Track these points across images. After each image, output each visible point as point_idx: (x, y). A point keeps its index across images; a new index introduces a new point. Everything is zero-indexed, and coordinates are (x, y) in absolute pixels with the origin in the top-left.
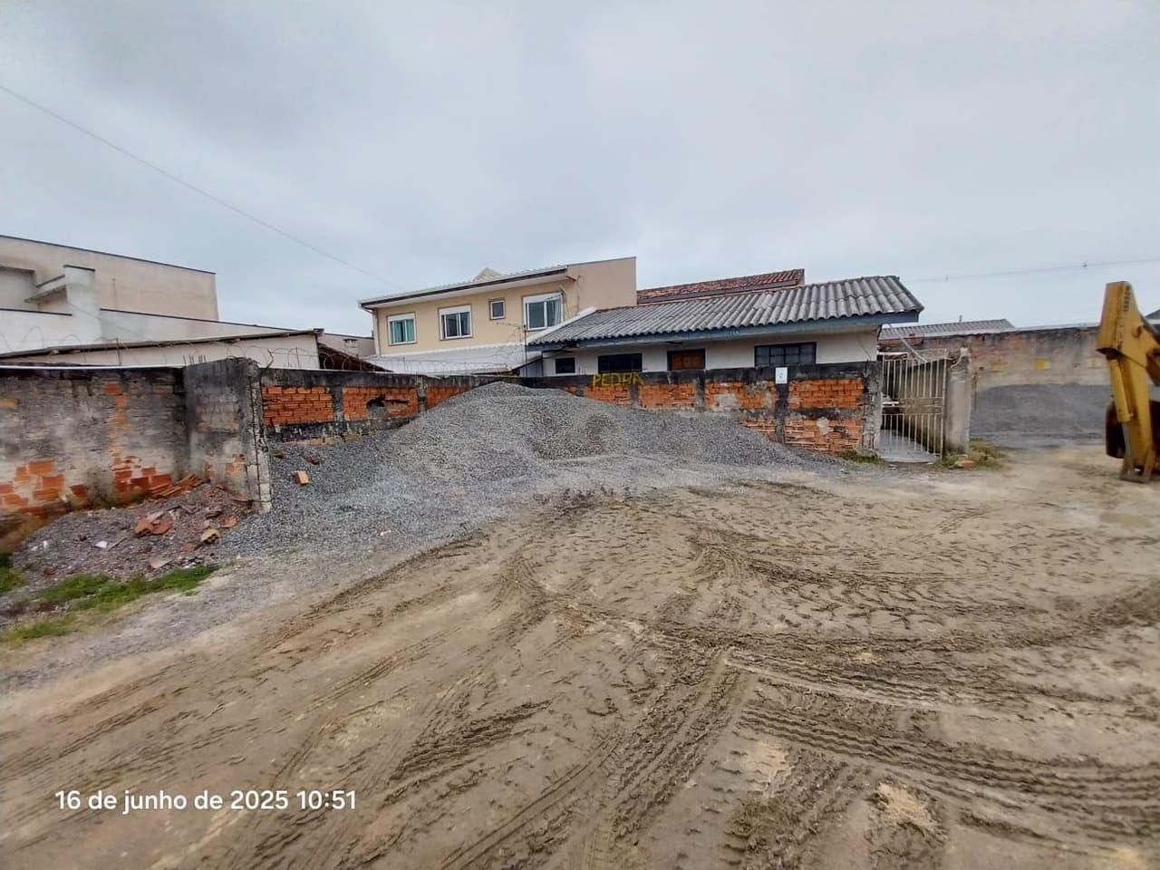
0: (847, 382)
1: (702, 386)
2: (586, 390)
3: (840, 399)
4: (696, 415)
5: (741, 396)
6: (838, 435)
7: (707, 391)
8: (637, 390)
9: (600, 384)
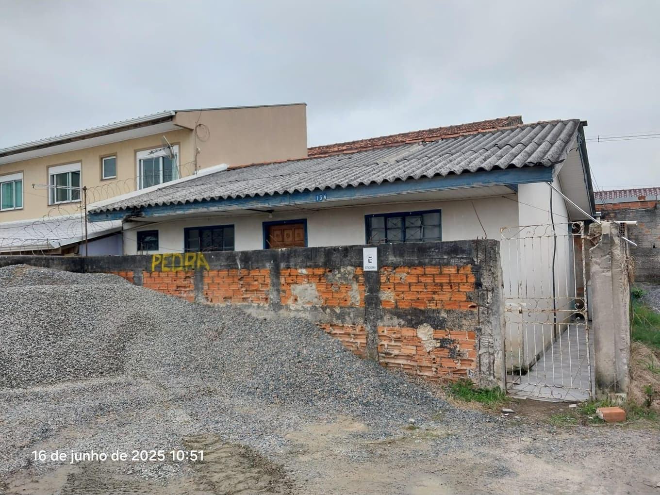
0: (453, 270)
1: (276, 272)
2: (145, 275)
3: (446, 297)
4: (270, 315)
5: (323, 288)
6: (446, 352)
7: (282, 280)
8: (202, 277)
9: (159, 268)
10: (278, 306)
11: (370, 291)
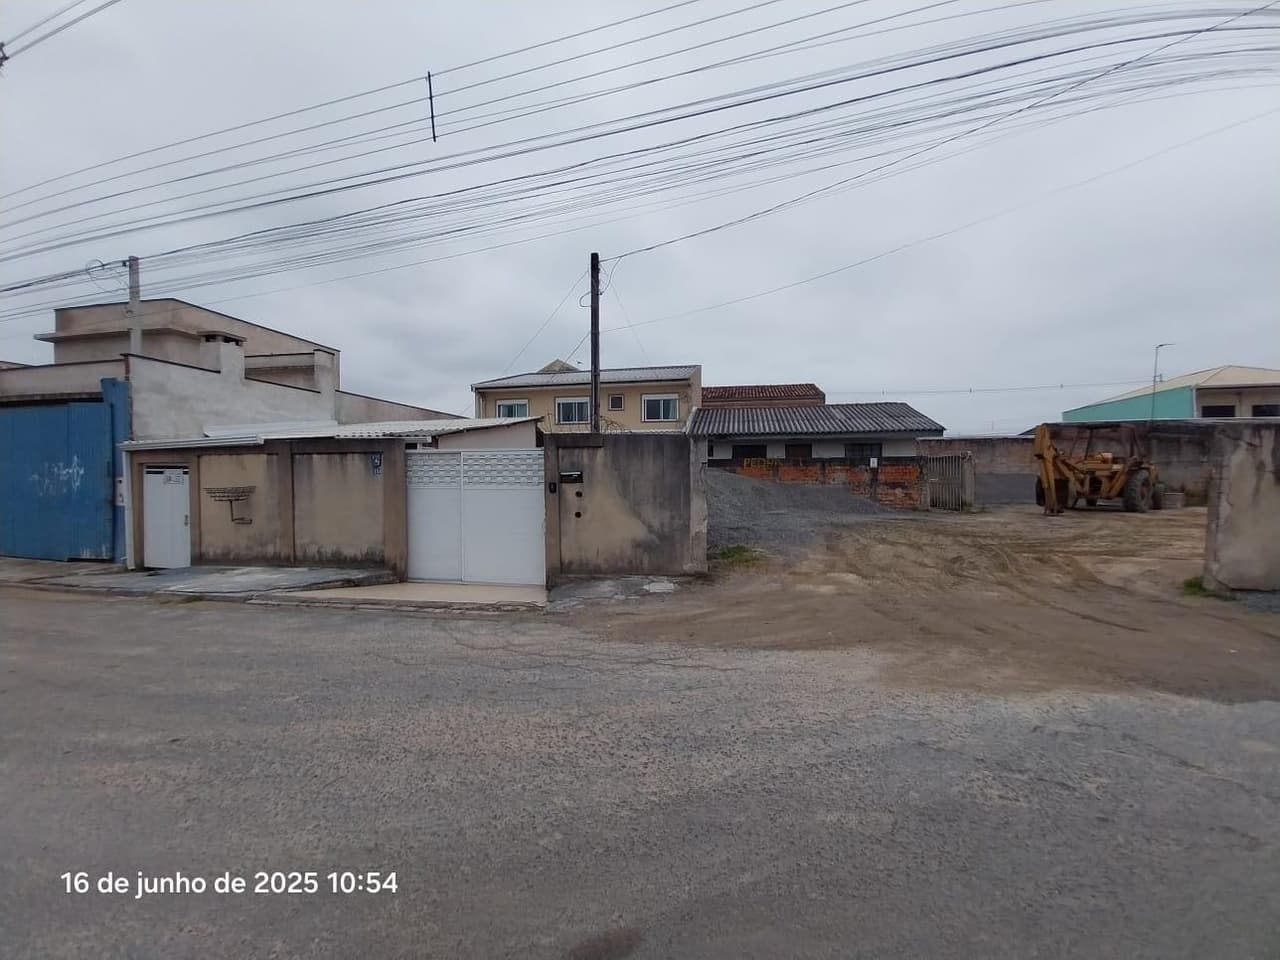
0: (911, 467)
1: (823, 468)
2: (739, 469)
3: (908, 477)
4: (819, 487)
5: (849, 474)
6: (907, 497)
7: (827, 472)
9: (749, 465)
10: (823, 483)
11: (874, 475)
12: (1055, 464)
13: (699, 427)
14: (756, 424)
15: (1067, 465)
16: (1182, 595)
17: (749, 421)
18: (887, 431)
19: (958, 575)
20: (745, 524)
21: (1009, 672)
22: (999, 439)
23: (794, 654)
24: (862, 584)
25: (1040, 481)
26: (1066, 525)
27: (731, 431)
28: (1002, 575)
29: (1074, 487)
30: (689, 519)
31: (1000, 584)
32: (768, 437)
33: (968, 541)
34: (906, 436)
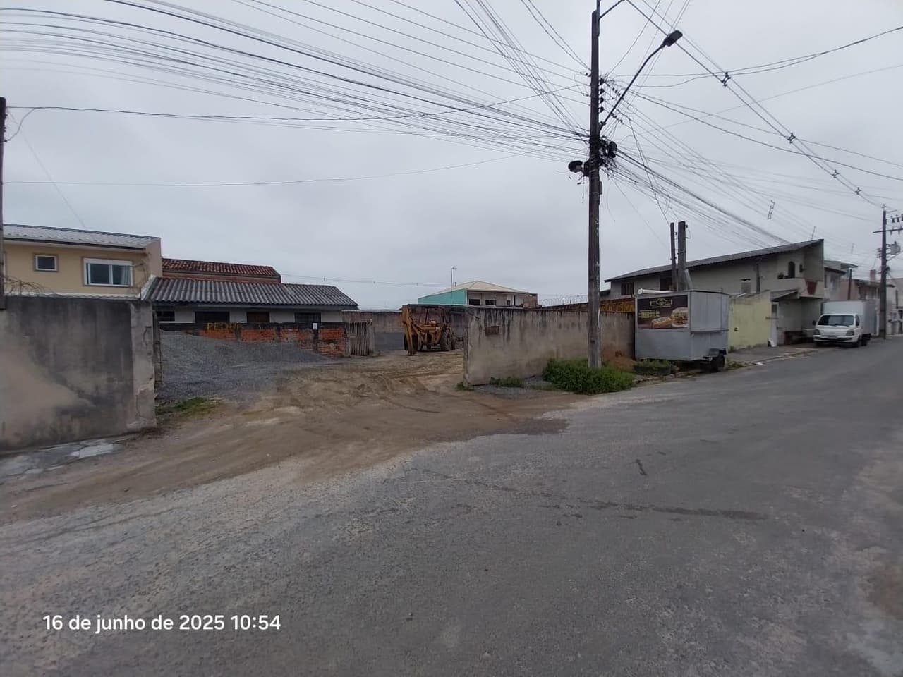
0: (338, 329)
3: (337, 336)
5: (298, 335)
6: (337, 349)
7: (281, 333)
8: (240, 332)
9: (212, 329)
10: (279, 341)
11: (315, 335)
12: (412, 327)
13: (157, 294)
14: (218, 294)
15: (417, 328)
16: (457, 391)
17: (211, 292)
18: (323, 305)
19: (361, 396)
20: (206, 379)
21: (376, 451)
22: (388, 312)
23: (233, 480)
24: (299, 413)
25: (405, 337)
26: (418, 359)
27: (192, 299)
28: (383, 393)
29: (420, 339)
30: (132, 379)
31: (381, 398)
32: (229, 306)
33: (368, 374)
34: (336, 308)
